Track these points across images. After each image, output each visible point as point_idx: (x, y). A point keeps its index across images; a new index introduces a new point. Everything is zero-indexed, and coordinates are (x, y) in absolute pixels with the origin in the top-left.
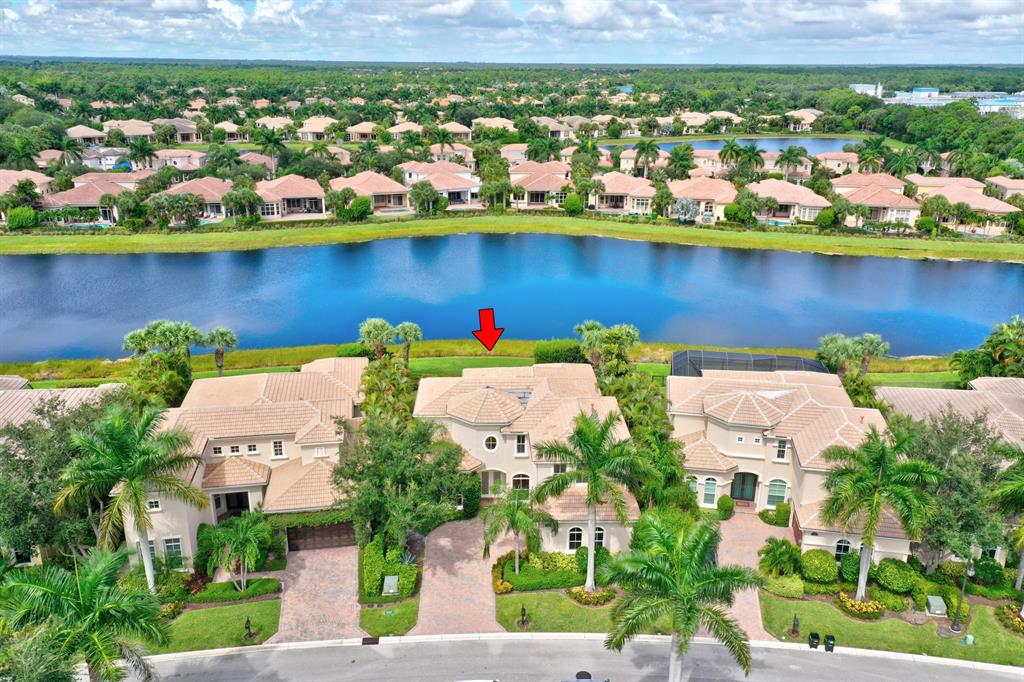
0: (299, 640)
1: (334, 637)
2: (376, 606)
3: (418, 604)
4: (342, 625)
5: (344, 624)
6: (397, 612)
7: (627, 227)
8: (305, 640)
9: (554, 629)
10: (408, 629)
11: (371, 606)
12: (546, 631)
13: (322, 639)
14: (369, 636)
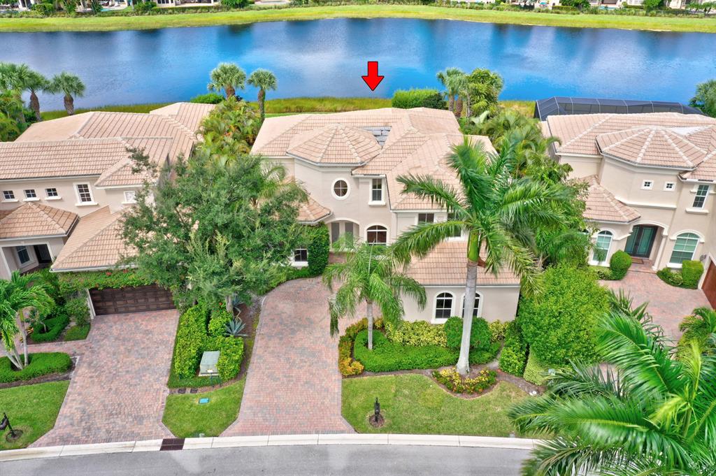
0: (78, 441)
1: (125, 439)
2: (188, 390)
3: (242, 389)
4: (139, 419)
5: (142, 417)
6: (214, 400)
7: (473, 12)
8: (86, 442)
9: (418, 430)
10: (225, 426)
11: (182, 391)
12: (407, 432)
13: (108, 440)
14: (172, 436)
